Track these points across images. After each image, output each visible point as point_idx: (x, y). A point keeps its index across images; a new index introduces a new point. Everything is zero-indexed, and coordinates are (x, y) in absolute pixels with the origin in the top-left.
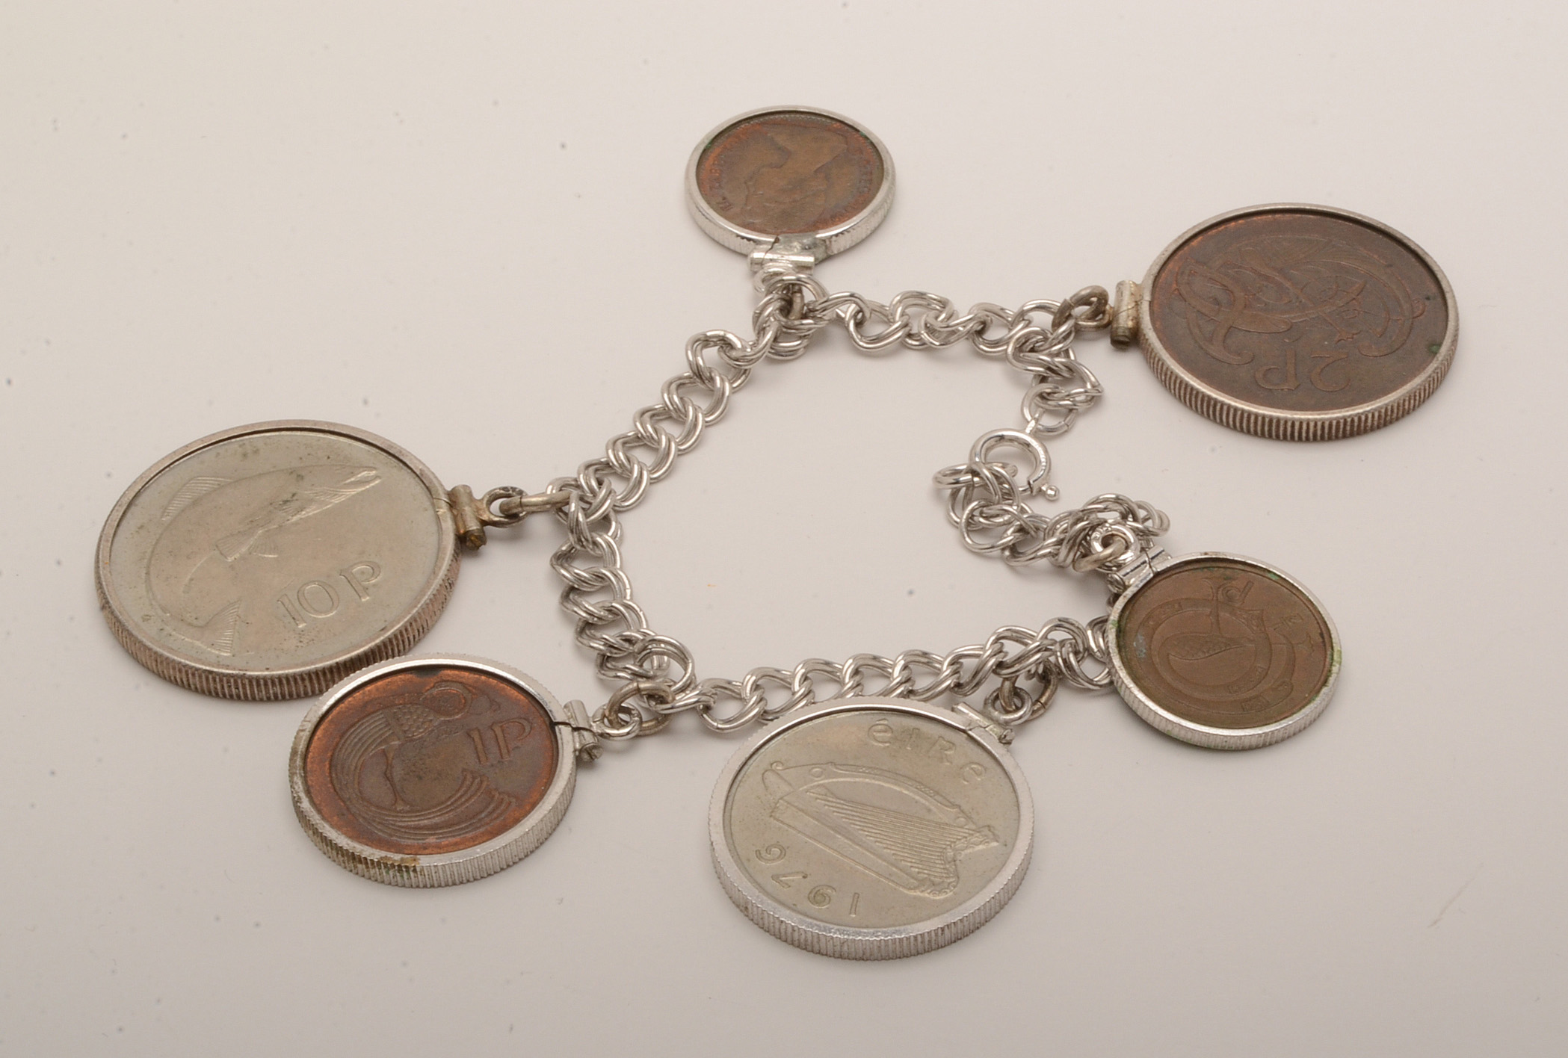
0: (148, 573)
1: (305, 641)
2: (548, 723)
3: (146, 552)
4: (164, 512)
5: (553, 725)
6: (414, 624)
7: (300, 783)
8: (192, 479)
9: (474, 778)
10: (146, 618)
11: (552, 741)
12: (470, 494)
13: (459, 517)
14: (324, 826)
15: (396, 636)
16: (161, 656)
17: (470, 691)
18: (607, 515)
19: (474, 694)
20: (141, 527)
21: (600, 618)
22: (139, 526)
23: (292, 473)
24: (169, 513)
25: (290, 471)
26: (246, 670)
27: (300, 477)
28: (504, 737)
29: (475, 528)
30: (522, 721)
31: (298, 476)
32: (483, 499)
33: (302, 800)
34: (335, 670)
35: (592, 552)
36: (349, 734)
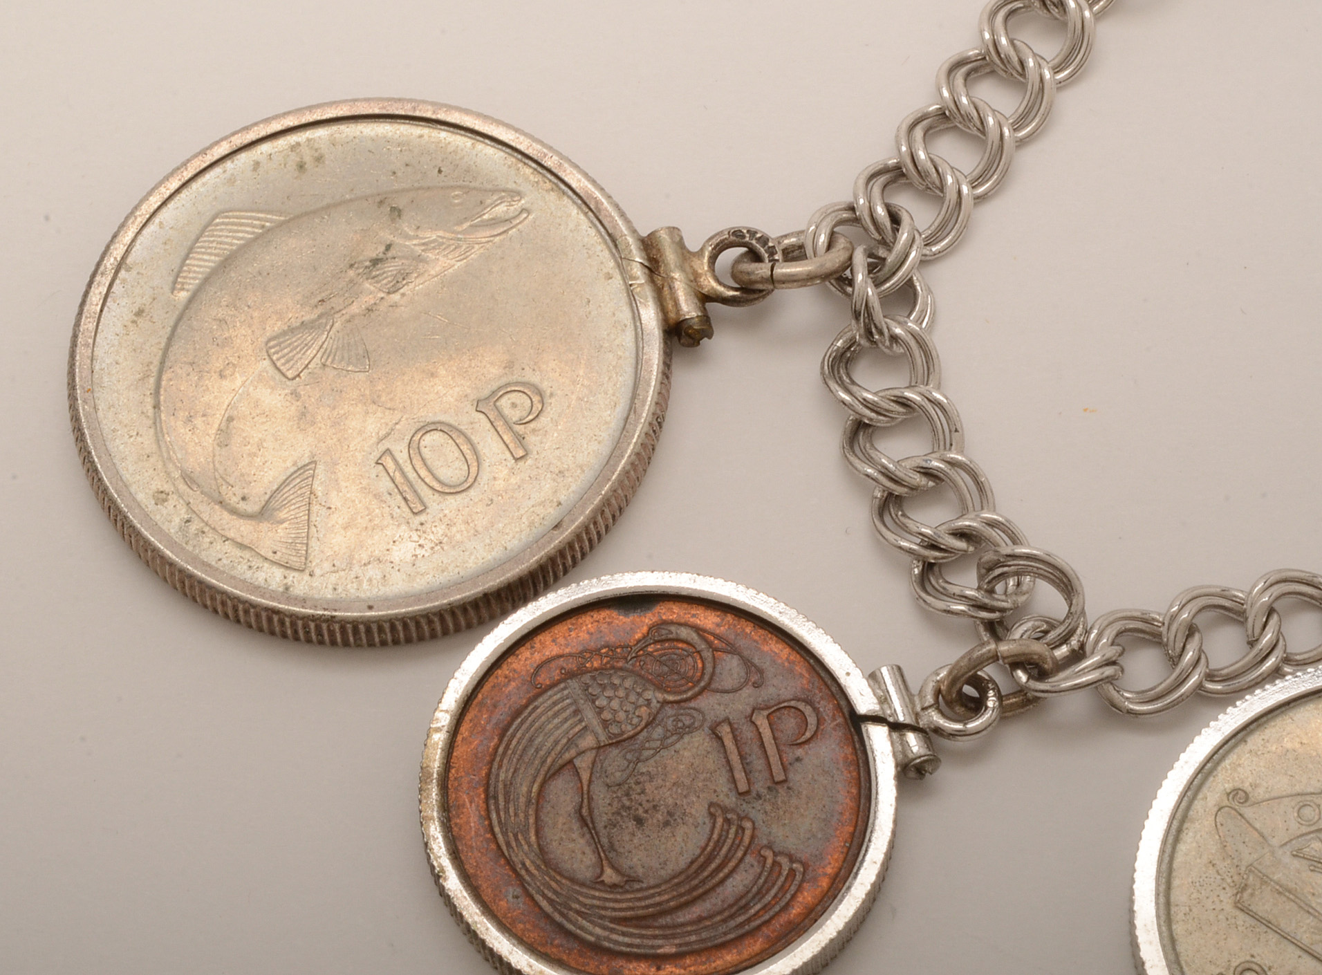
0: (156, 406)
1: (428, 545)
2: (846, 711)
3: (151, 363)
4: (175, 282)
5: (856, 722)
6: (607, 510)
7: (440, 839)
8: (216, 216)
9: (728, 821)
10: (161, 497)
11: (854, 748)
12: (681, 245)
13: (666, 290)
14: (487, 929)
15: (578, 537)
16: (191, 576)
17: (710, 644)
18: (911, 280)
19: (716, 650)
20: (140, 313)
21: (913, 488)
22: (135, 310)
23: (381, 202)
24: (183, 284)
25: (378, 199)
26: (335, 610)
27: (396, 212)
28: (775, 738)
29: (694, 314)
30: (801, 706)
31: (393, 209)
32: (702, 250)
33: (447, 873)
34: (481, 604)
35: (887, 351)
36: (511, 730)
